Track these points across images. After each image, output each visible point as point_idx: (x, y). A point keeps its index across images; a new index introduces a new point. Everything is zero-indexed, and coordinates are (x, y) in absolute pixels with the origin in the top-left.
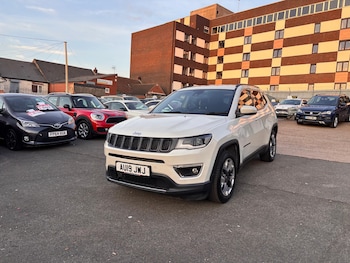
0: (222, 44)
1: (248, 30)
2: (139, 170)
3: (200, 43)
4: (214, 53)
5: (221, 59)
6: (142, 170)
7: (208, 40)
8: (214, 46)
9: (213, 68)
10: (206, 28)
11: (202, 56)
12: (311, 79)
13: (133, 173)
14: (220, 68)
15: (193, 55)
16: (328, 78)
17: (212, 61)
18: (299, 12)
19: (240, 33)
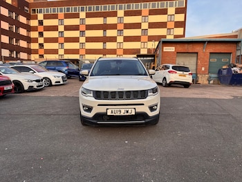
0: (41, 23)
1: (61, 15)
2: (127, 112)
3: (22, 19)
4: (35, 29)
5: (41, 34)
6: (130, 112)
7: (29, 18)
8: (34, 23)
9: (36, 40)
10: (26, 8)
11: (26, 30)
12: (104, 52)
13: (122, 114)
14: (41, 40)
15: (17, 28)
16: (113, 52)
17: (34, 35)
18: (94, 8)
19: (55, 17)
